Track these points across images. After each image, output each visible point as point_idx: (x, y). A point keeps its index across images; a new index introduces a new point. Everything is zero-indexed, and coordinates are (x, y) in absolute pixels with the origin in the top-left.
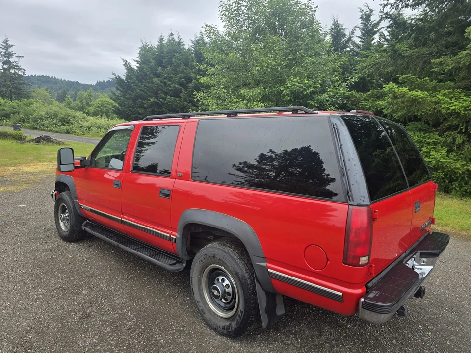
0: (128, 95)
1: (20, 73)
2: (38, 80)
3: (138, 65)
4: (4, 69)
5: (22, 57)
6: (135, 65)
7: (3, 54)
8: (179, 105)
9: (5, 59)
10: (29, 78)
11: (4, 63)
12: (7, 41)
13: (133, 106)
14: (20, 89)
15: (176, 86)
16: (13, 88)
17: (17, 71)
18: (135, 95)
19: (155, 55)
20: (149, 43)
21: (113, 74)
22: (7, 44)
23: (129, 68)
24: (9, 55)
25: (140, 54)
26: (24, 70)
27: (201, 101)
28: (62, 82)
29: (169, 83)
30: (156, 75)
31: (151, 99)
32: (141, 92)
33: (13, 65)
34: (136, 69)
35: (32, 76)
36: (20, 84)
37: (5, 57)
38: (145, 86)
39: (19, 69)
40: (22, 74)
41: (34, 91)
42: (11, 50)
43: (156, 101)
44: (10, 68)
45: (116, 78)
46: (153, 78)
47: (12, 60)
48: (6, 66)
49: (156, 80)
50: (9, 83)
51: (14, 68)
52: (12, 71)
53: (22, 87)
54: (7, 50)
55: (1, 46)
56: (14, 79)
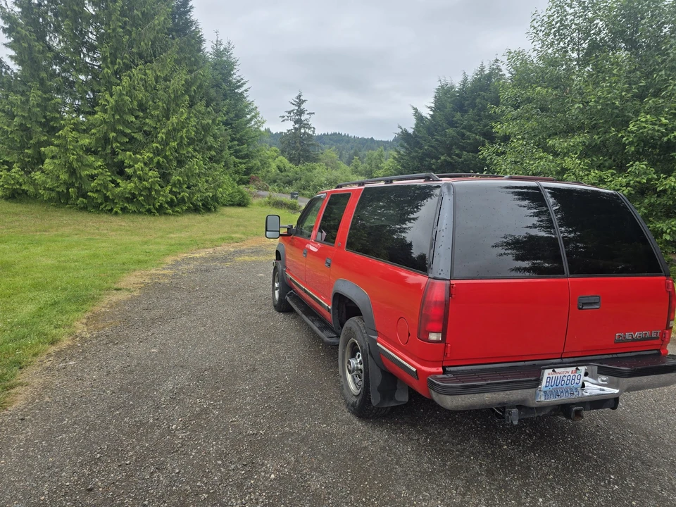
0: (414, 154)
1: (310, 132)
2: (330, 139)
3: (432, 113)
4: (295, 129)
5: (314, 113)
6: (427, 113)
7: (295, 111)
8: (479, 164)
9: (297, 117)
10: (320, 137)
11: (296, 122)
12: (300, 96)
13: (419, 167)
14: (308, 151)
15: (477, 137)
16: (301, 150)
17: (307, 130)
18: (423, 153)
19: (455, 96)
20: (449, 81)
21: (400, 127)
22: (300, 100)
23: (420, 118)
24: (301, 112)
25: (435, 97)
26: (314, 128)
27: (489, 158)
28: (356, 139)
29: (468, 133)
30: (452, 124)
31: (442, 158)
32: (430, 148)
33: (305, 124)
34: (429, 118)
35: (324, 134)
36: (309, 145)
37: (297, 115)
38: (437, 140)
39: (310, 128)
40: (312, 133)
41: (322, 153)
42: (303, 106)
43: (449, 159)
44: (300, 128)
45: (402, 132)
46: (447, 129)
47: (303, 118)
48: (297, 126)
49: (450, 131)
50: (298, 144)
51: (304, 127)
52: (303, 131)
53: (311, 149)
54: (299, 107)
55: (295, 103)
56: (303, 140)
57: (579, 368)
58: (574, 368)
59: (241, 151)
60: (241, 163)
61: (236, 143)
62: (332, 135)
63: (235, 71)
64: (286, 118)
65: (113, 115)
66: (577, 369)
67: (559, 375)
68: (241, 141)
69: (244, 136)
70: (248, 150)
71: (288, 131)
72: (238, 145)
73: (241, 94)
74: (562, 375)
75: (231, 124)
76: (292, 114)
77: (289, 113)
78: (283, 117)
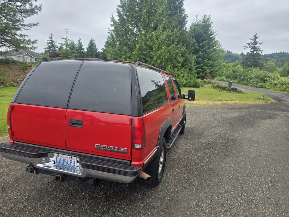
1: (259, 53)
2: (278, 56)
4: (252, 52)
5: (263, 43)
7: (252, 43)
9: (253, 46)
11: (252, 49)
12: (256, 35)
14: (257, 62)
16: (253, 62)
17: (258, 52)
22: (256, 37)
24: (255, 43)
26: (262, 51)
36: (258, 59)
37: (253, 45)
39: (259, 50)
41: (265, 63)
42: (257, 40)
48: (252, 50)
50: (252, 59)
51: (257, 50)
52: (255, 52)
53: (259, 61)
54: (255, 40)
55: (252, 39)
56: (255, 57)
57: (73, 157)
58: (70, 157)
59: (209, 64)
60: (208, 69)
61: (207, 60)
62: (279, 53)
63: (211, 28)
64: (247, 46)
65: (139, 52)
66: (71, 157)
67: (63, 158)
68: (209, 59)
69: (211, 57)
70: (212, 63)
71: (248, 53)
72: (208, 61)
73: (212, 37)
74: (64, 158)
75: (205, 52)
76: (250, 44)
77: (249, 44)
78: (245, 46)
